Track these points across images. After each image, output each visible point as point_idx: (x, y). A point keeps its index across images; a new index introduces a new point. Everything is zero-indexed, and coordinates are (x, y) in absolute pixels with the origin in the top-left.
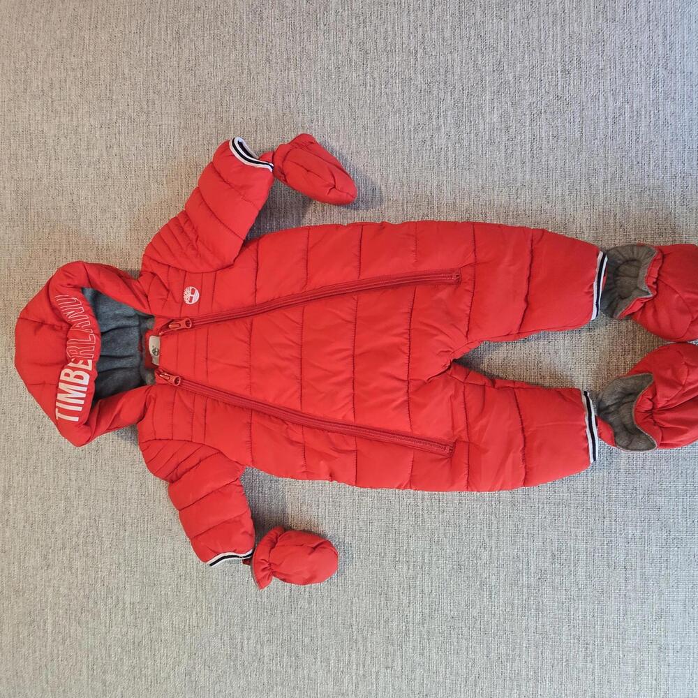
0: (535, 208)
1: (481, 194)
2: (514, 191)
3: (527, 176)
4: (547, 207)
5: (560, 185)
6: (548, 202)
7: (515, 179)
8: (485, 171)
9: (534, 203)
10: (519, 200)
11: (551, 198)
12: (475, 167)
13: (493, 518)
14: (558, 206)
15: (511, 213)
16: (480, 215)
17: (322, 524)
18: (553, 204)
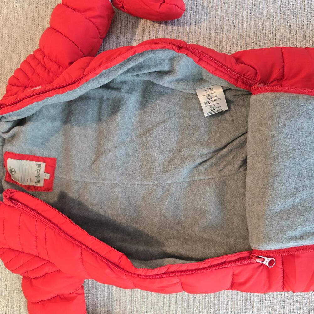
0: (278, 37)
1: (232, 28)
2: (261, 24)
3: (271, 10)
4: (290, 35)
5: (300, 16)
6: (290, 32)
7: (261, 14)
8: (235, 8)
9: (277, 33)
10: (264, 32)
11: (292, 28)
12: (226, 5)
13: (249, 304)
14: (298, 34)
15: (258, 43)
16: (232, 46)
17: (107, 305)
18: (295, 33)
